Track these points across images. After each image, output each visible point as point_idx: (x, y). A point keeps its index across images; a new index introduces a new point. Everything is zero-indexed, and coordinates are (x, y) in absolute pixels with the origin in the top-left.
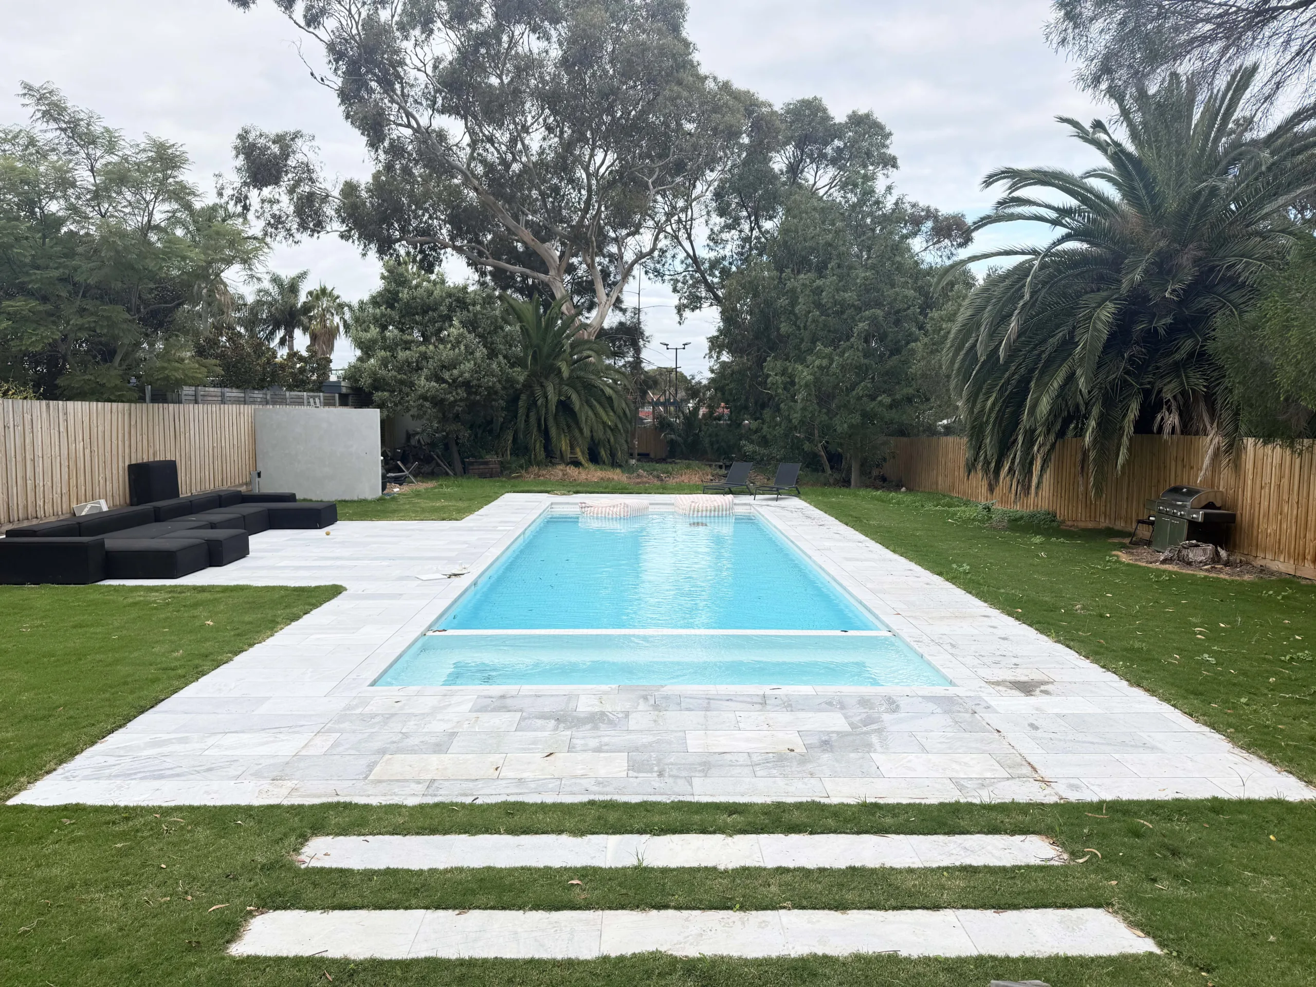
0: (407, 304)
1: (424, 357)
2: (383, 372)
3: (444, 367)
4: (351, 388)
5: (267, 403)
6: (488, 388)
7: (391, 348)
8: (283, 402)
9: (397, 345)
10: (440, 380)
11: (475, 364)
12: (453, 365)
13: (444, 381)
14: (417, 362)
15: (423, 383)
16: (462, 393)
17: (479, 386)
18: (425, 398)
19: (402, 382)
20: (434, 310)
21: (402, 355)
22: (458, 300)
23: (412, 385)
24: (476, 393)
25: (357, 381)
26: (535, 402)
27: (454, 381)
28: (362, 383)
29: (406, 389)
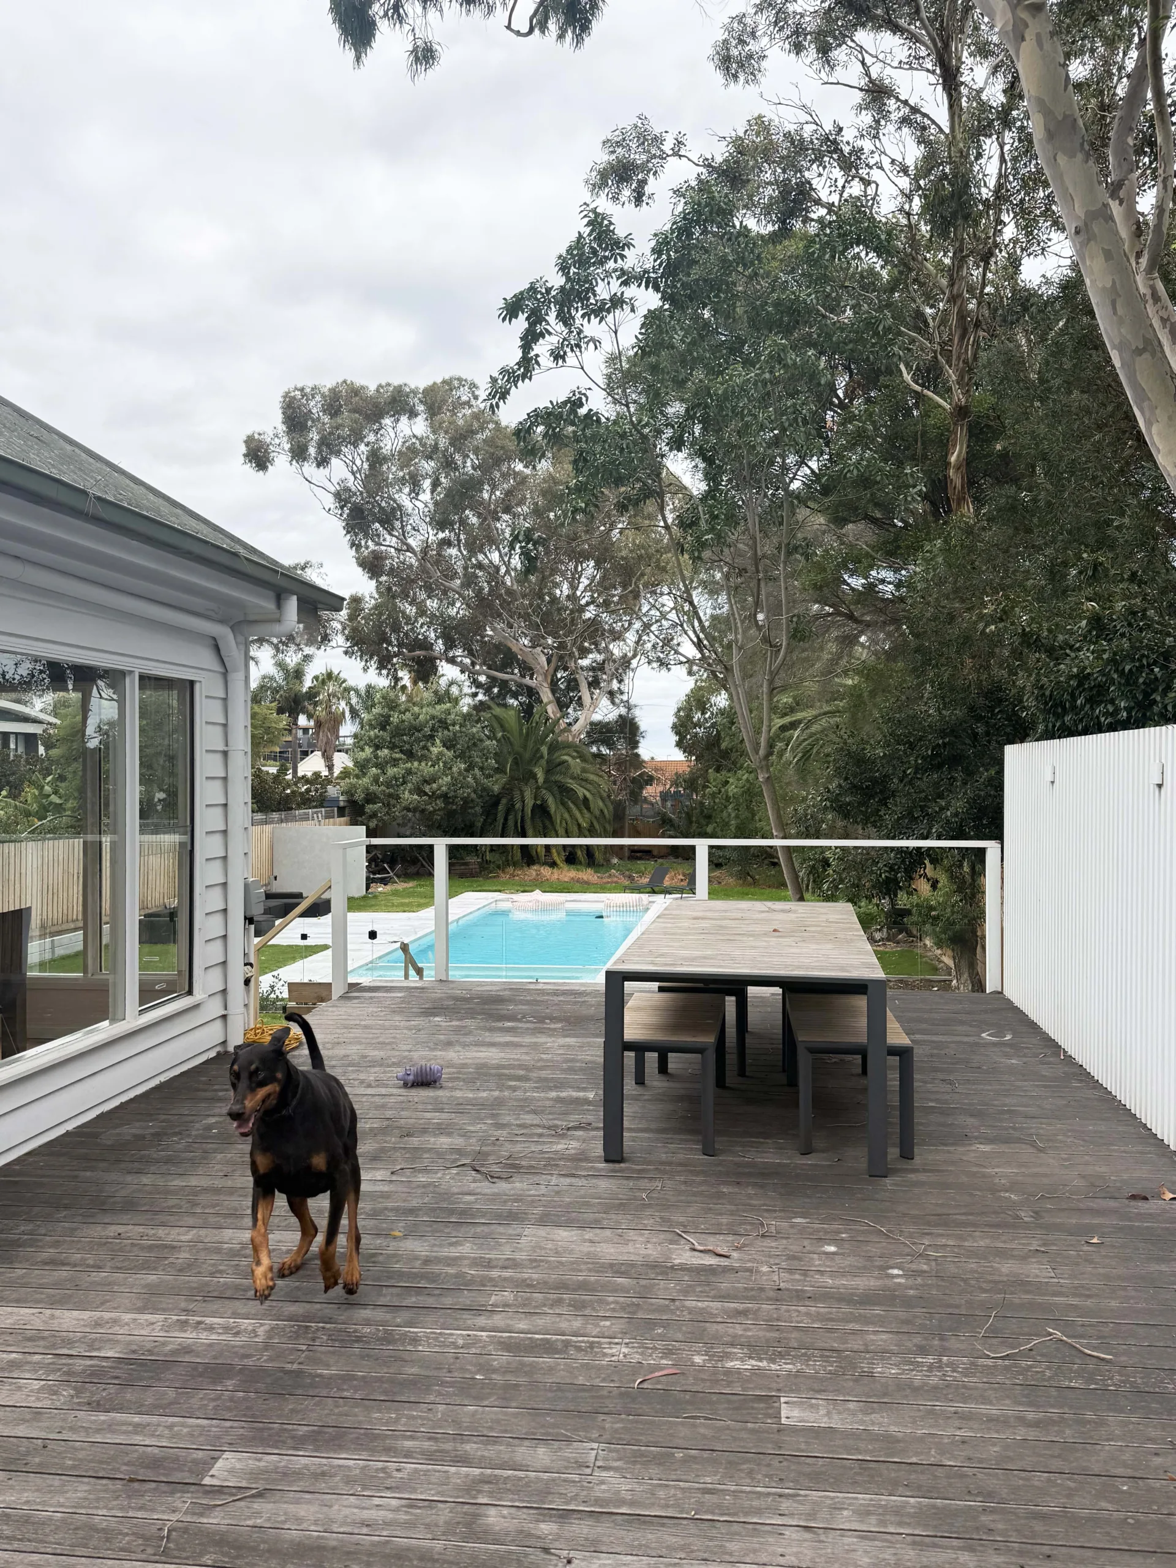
0: (397, 727)
1: (409, 772)
2: (374, 788)
3: (426, 781)
4: (348, 801)
5: (282, 821)
6: (464, 799)
7: (382, 766)
8: (294, 819)
9: (387, 763)
10: (420, 792)
11: (452, 778)
12: (433, 779)
13: (426, 794)
14: (403, 777)
15: (408, 796)
16: (440, 803)
17: (456, 797)
18: (408, 809)
19: (390, 795)
20: (419, 731)
21: (391, 771)
22: (440, 721)
23: (398, 798)
24: (452, 803)
25: (352, 795)
26: (513, 806)
27: (433, 793)
28: (356, 797)
29: (393, 802)
